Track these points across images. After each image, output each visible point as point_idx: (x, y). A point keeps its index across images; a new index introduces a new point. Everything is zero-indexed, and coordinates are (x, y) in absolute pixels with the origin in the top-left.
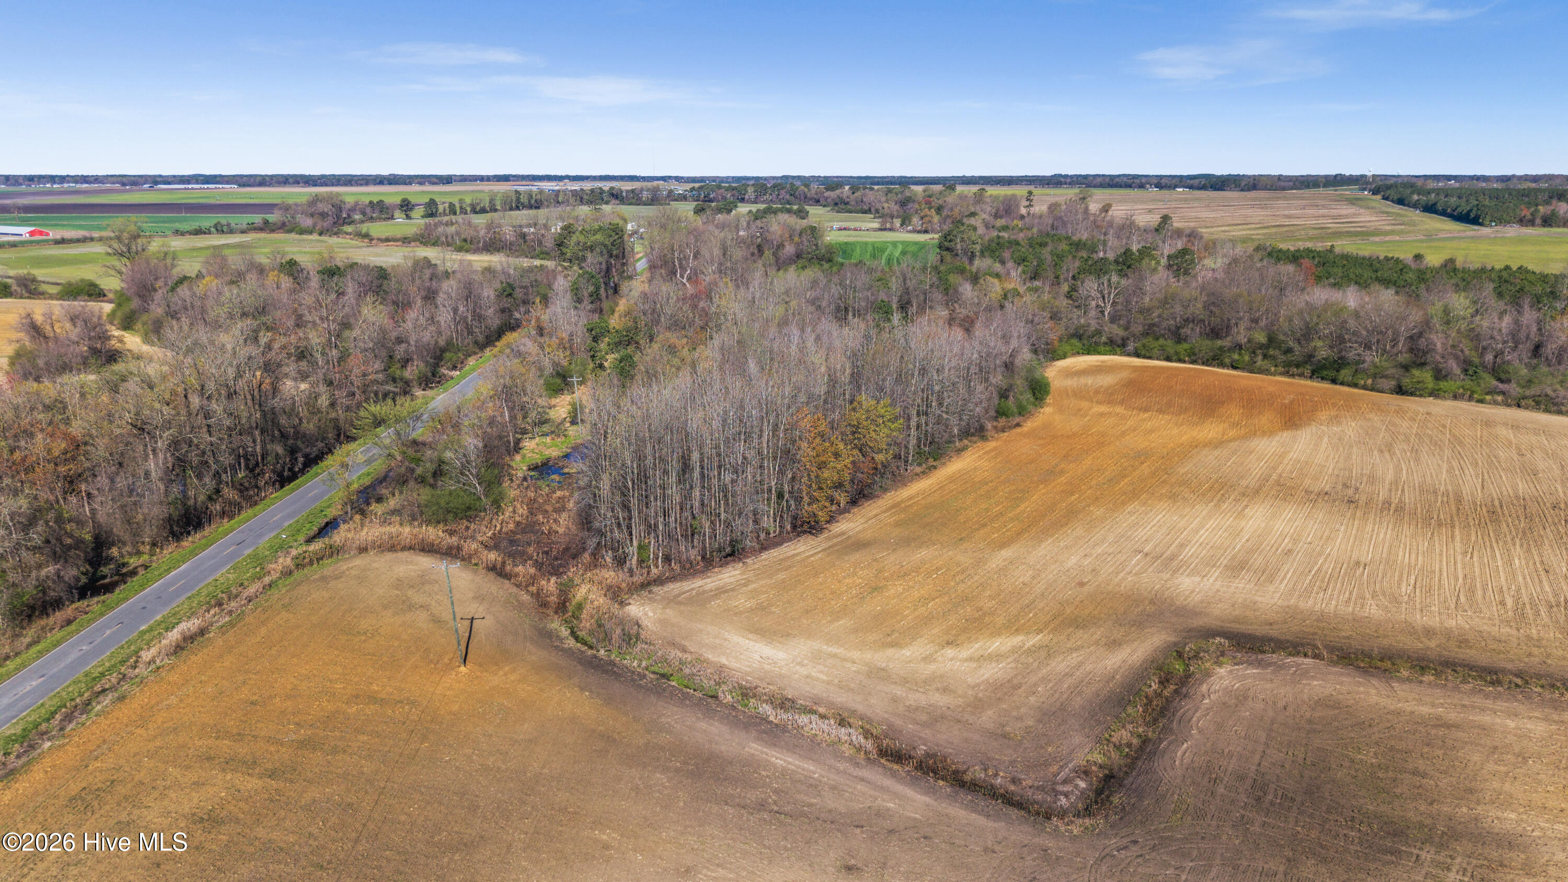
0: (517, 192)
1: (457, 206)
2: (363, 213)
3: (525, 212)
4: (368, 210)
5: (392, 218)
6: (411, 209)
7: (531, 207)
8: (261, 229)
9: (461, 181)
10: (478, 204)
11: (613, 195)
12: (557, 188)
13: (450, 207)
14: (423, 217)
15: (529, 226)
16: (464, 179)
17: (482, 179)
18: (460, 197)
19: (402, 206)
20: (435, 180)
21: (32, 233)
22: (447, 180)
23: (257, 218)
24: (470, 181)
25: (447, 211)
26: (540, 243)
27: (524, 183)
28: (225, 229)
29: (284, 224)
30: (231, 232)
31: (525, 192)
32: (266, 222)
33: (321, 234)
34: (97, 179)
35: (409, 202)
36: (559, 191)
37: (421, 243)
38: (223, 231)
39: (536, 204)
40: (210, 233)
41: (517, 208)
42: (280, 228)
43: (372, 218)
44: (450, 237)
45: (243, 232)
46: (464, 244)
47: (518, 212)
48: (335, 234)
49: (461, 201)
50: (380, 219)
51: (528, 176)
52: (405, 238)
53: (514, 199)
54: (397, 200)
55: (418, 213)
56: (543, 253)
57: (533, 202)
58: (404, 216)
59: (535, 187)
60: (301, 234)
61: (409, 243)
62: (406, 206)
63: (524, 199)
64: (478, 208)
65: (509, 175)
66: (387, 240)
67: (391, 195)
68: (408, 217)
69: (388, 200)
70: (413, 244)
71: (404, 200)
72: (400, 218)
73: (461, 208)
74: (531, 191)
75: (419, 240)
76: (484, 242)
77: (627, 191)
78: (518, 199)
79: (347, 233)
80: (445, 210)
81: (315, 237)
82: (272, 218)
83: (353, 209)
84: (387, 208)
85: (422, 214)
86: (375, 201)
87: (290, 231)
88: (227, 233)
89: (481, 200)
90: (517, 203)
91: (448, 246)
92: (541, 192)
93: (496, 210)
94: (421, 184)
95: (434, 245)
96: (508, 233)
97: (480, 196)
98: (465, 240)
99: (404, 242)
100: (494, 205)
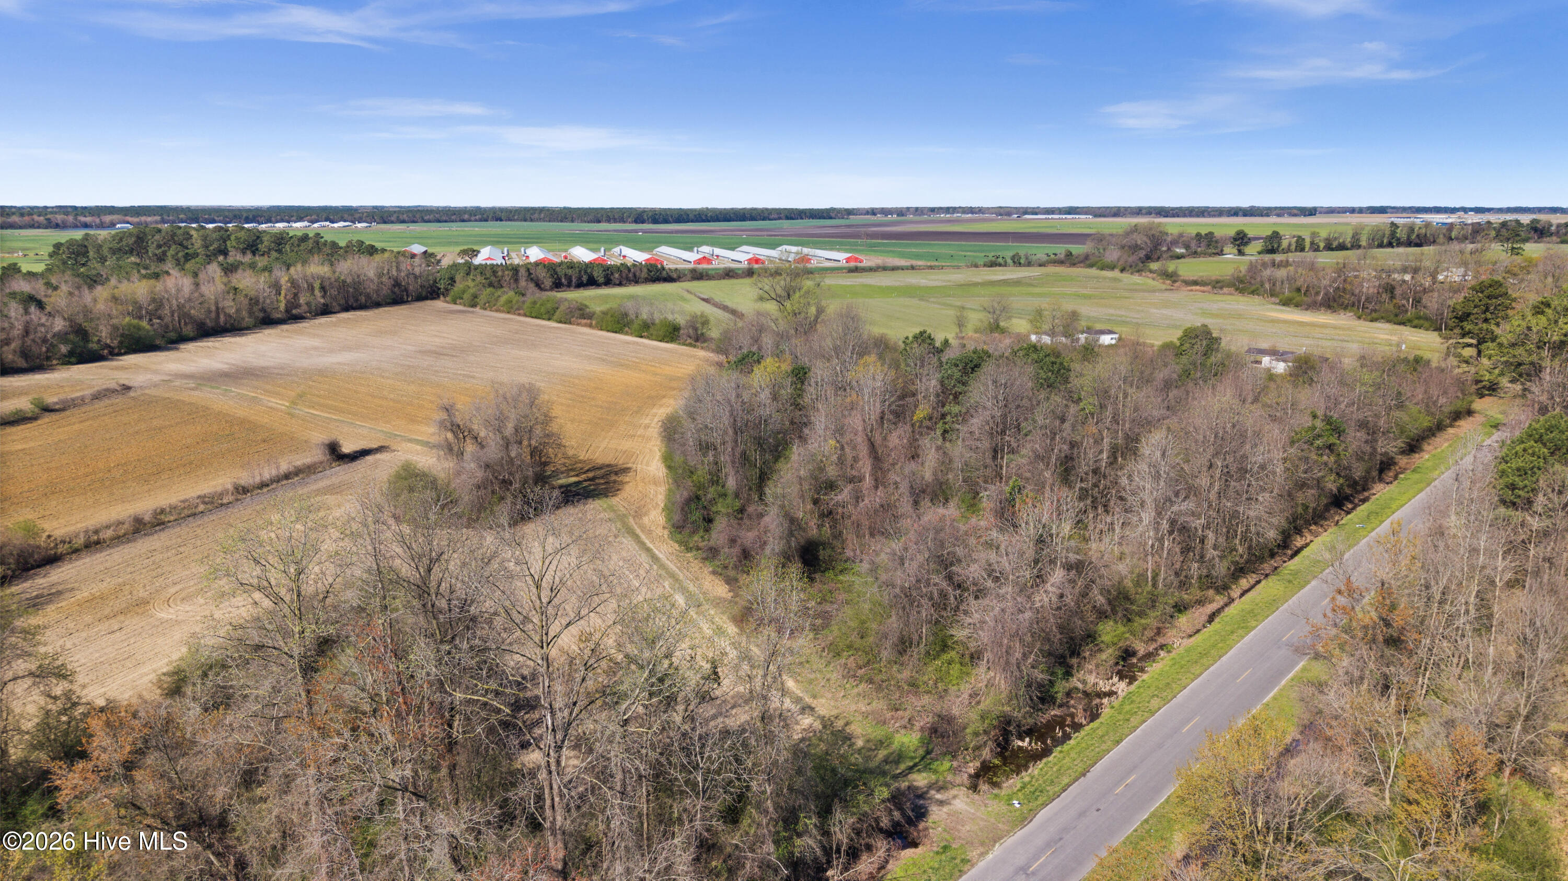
0: (1393, 224)
1: (1308, 241)
2: (1187, 247)
3: (1401, 250)
4: (1193, 244)
5: (1221, 253)
6: (1246, 244)
7: (1409, 244)
8: (1061, 262)
9: (1326, 213)
10: (1336, 239)
11: (1535, 230)
12: (1449, 221)
13: (1297, 242)
14: (1259, 253)
15: (1405, 270)
16: (1331, 211)
17: (1353, 211)
18: (1313, 230)
19: (1235, 239)
20: (1296, 212)
21: (848, 260)
22: (1311, 212)
23: (1060, 249)
24: (1339, 212)
25: (1293, 247)
26: (1417, 301)
27: (1404, 215)
28: (1022, 261)
29: (1087, 257)
30: (1029, 264)
31: (1404, 225)
32: (1069, 254)
33: (1122, 270)
34: (981, 210)
35: (1245, 235)
36: (1452, 224)
37: (1237, 290)
38: (1020, 263)
39: (1417, 240)
40: (1005, 266)
41: (1390, 245)
42: (1081, 262)
43: (1196, 253)
44: (1278, 284)
45: (1041, 265)
46: (1295, 294)
47: (1389, 250)
48: (1138, 271)
49: (1314, 235)
50: (1205, 254)
51: (1410, 208)
52: (1218, 282)
53: (1387, 233)
54: (1232, 232)
55: (1253, 249)
56: (1419, 318)
57: (1413, 237)
58: (1236, 251)
59: (1419, 220)
60: (1102, 269)
61: (1221, 288)
62: (1241, 240)
63: (1401, 234)
64: (1335, 244)
65: (1387, 207)
66: (1195, 283)
67: (1226, 227)
68: (1240, 253)
69: (1218, 233)
70: (1225, 290)
71: (1238, 233)
72: (1230, 254)
73: (1312, 243)
74: (1414, 224)
75: (1234, 285)
76: (1326, 294)
77: (1559, 226)
78: (1393, 234)
79: (1151, 271)
80: (1290, 245)
81: (1116, 273)
82: (1077, 249)
83: (1175, 242)
84: (1217, 242)
85: (1259, 249)
86: (1203, 233)
87: (1091, 266)
88: (1024, 266)
89: (1341, 234)
90: (1392, 240)
91: (1272, 295)
92: (1428, 225)
93: (1359, 247)
94: (1279, 215)
95: (1253, 293)
96: (1368, 284)
97: (1340, 229)
98: (1298, 290)
99: (1214, 287)
100: (1358, 240)
